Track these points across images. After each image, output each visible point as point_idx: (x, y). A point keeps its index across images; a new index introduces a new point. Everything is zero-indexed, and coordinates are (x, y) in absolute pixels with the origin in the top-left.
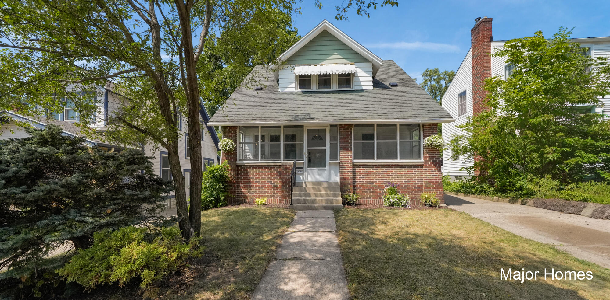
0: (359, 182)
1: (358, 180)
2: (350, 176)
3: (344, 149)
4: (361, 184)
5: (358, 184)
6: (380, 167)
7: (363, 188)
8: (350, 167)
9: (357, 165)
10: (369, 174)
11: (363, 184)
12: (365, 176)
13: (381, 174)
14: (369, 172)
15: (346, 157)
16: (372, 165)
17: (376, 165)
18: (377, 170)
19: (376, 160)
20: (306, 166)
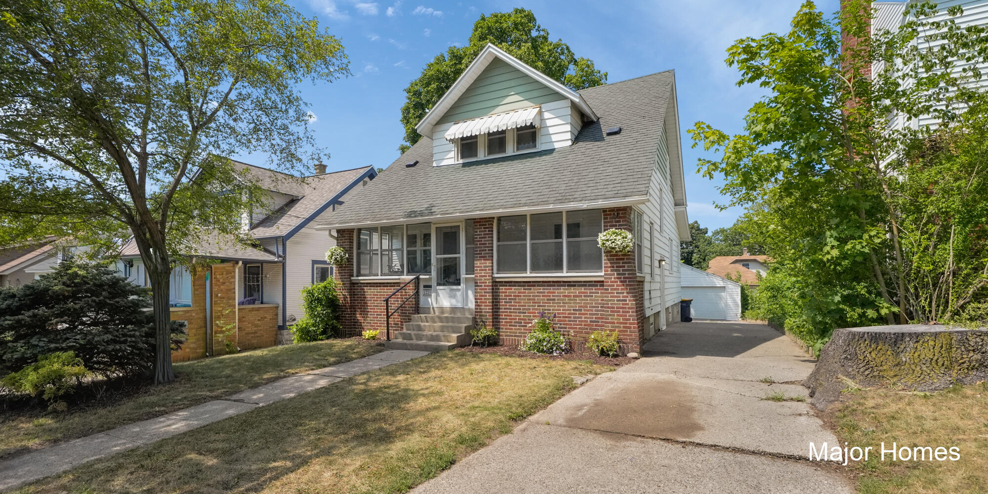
0: (505, 309)
1: (503, 305)
2: (488, 299)
3: (480, 257)
4: (507, 312)
5: (503, 312)
6: (534, 286)
7: (510, 319)
8: (488, 286)
9: (502, 282)
10: (518, 296)
11: (510, 312)
12: (512, 299)
13: (537, 296)
14: (519, 293)
15: (482, 270)
16: (524, 282)
17: (530, 282)
18: (531, 289)
19: (528, 274)
20: (434, 283)
